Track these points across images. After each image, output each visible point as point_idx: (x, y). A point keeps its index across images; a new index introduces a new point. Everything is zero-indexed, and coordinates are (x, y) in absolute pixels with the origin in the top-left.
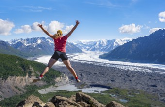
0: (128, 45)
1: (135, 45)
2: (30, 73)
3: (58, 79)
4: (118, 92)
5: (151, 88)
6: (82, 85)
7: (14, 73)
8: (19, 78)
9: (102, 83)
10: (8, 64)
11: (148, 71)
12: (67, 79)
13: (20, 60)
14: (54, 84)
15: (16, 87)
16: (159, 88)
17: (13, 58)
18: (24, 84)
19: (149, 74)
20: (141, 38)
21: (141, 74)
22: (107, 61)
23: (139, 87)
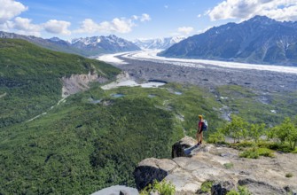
0: (184, 42)
2: (92, 71)
3: (118, 77)
4: (173, 86)
5: (203, 82)
6: (142, 81)
8: (83, 76)
9: (160, 78)
10: (70, 63)
11: (201, 66)
12: (127, 75)
13: (82, 58)
15: (81, 85)
16: (210, 81)
17: (74, 57)
18: (87, 81)
19: (203, 70)
20: (196, 36)
21: (194, 70)
22: (164, 58)
23: (192, 82)
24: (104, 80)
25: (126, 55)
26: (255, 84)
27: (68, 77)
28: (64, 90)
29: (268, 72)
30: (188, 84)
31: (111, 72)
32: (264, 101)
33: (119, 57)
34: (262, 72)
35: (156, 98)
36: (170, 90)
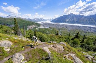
1: (57, 19)
2: (34, 25)
3: (40, 26)
4: (51, 28)
5: (57, 27)
6: (45, 27)
7: (31, 25)
8: (32, 26)
9: (48, 26)
12: (42, 26)
13: (32, 22)
14: (39, 27)
16: (59, 27)
17: (31, 22)
18: (33, 27)
19: (58, 25)
21: (56, 25)
22: (51, 23)
23: (55, 27)
24: (37, 27)
25: (43, 22)
26: (68, 28)
27: (29, 26)
28: (28, 29)
29: (72, 25)
30: (54, 28)
31: (39, 25)
32: (68, 31)
33: (42, 22)
34: (71, 25)
35: (46, 30)
36: (50, 29)
